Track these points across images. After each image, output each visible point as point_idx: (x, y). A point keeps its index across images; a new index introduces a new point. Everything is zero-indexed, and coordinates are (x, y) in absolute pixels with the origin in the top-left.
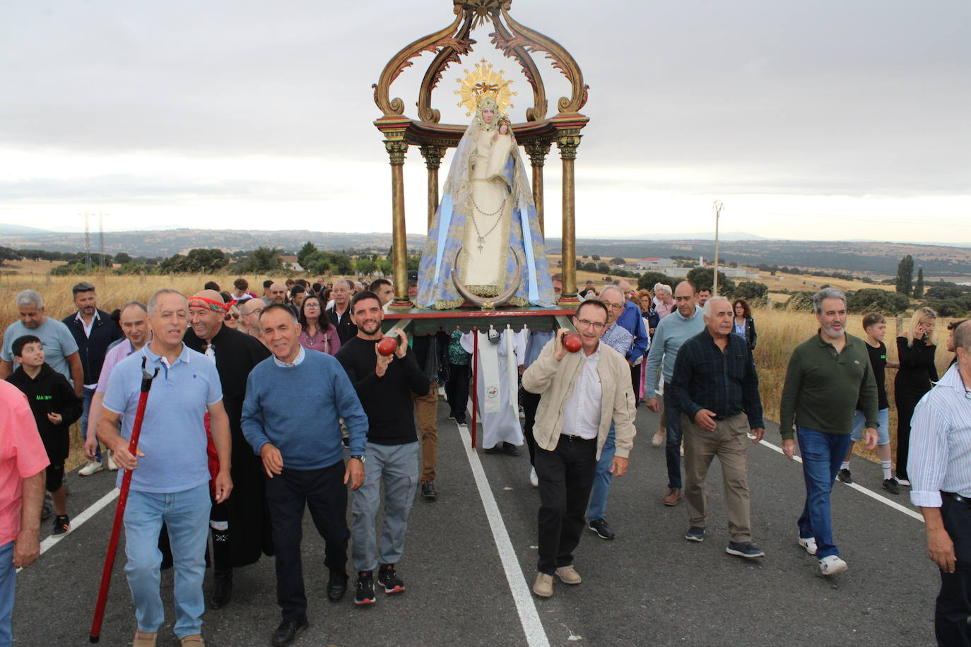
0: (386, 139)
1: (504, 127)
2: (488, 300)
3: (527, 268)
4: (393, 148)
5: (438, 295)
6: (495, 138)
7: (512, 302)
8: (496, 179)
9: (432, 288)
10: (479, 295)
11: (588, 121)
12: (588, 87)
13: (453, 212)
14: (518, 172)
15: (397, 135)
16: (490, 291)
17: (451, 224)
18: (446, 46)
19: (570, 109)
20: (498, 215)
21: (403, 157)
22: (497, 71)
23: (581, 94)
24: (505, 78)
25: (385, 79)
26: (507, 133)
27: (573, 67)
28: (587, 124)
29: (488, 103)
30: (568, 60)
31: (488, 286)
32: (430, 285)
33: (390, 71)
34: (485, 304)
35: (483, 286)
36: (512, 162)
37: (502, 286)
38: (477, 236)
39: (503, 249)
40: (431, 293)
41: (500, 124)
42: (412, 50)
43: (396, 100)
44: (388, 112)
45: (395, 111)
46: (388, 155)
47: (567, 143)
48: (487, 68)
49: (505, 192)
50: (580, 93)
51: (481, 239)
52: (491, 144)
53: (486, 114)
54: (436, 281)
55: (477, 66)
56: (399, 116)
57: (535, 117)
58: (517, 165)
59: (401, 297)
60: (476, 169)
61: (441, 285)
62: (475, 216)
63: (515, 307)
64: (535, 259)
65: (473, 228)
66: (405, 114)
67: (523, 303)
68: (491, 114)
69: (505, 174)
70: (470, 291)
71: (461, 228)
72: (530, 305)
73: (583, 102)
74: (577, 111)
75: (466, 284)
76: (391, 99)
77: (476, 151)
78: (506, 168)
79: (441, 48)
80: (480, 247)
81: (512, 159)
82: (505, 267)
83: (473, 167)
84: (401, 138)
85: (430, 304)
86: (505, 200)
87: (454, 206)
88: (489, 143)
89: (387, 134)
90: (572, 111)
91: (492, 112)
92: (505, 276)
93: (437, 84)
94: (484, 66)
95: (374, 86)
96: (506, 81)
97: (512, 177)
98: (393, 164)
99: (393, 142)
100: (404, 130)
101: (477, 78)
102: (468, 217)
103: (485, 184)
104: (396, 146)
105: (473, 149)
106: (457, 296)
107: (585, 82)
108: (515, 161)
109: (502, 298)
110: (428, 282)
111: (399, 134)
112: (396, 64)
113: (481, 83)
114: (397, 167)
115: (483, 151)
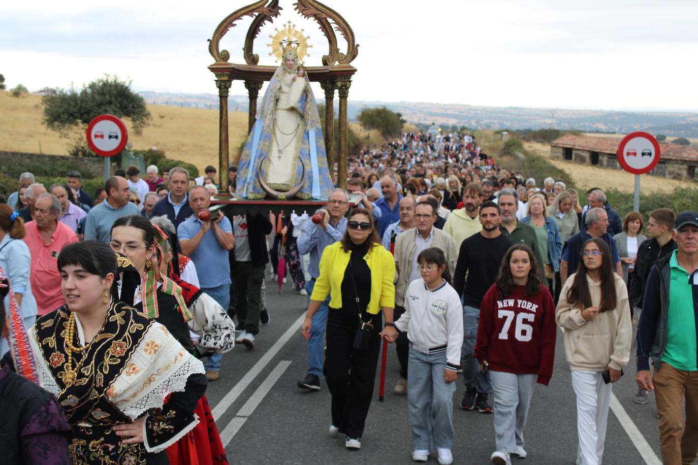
0: (217, 79)
1: (301, 71)
2: (282, 194)
3: (312, 172)
4: (221, 85)
5: (251, 190)
6: (294, 80)
7: (299, 195)
8: (292, 109)
9: (246, 184)
10: (277, 190)
11: (356, 70)
12: (358, 45)
13: (262, 132)
14: (309, 105)
15: (224, 76)
16: (284, 188)
17: (260, 139)
18: (261, 13)
19: (345, 61)
20: (294, 134)
21: (228, 92)
22: (299, 30)
23: (353, 51)
24: (305, 35)
25: (217, 35)
26: (304, 75)
27: (348, 31)
28: (356, 73)
29: (290, 54)
30: (345, 26)
31: (283, 184)
32: (245, 182)
33: (220, 30)
34: (280, 197)
35: (279, 184)
36: (305, 97)
37: (293, 184)
38: (278, 149)
39: (294, 159)
40: (245, 188)
41: (298, 69)
42: (237, 15)
43: (224, 51)
44: (218, 59)
45: (223, 59)
46: (218, 89)
47: (342, 86)
48: (292, 27)
49: (299, 118)
50: (353, 49)
51: (280, 151)
52: (291, 83)
53: (288, 62)
54: (248, 180)
55: (285, 25)
56: (225, 62)
57: (328, 63)
58: (308, 100)
59: (224, 190)
60: (280, 101)
61: (252, 182)
62: (277, 135)
63: (302, 199)
64: (319, 167)
65: (275, 143)
66: (229, 61)
67: (307, 197)
68: (292, 62)
69: (298, 106)
70: (270, 187)
71: (267, 143)
72: (312, 198)
73: (354, 57)
74: (349, 63)
75: (268, 182)
76: (220, 50)
77: (280, 89)
78: (299, 102)
79: (257, 14)
80: (279, 157)
81: (305, 95)
82: (296, 172)
83: (277, 100)
84: (226, 78)
85: (244, 195)
86: (299, 124)
87: (263, 127)
88: (289, 82)
89: (217, 76)
90: (346, 63)
91: (293, 60)
92: (295, 177)
93: (257, 35)
94: (290, 26)
95: (209, 40)
96: (305, 36)
97: (304, 108)
98: (221, 96)
99: (221, 81)
100: (228, 73)
101: (284, 35)
102: (272, 136)
103: (286, 112)
104: (223, 84)
105: (278, 87)
106: (262, 191)
107: (356, 43)
108: (307, 96)
110: (244, 179)
112: (225, 24)
113: (286, 39)
114: (223, 99)
115: (285, 89)
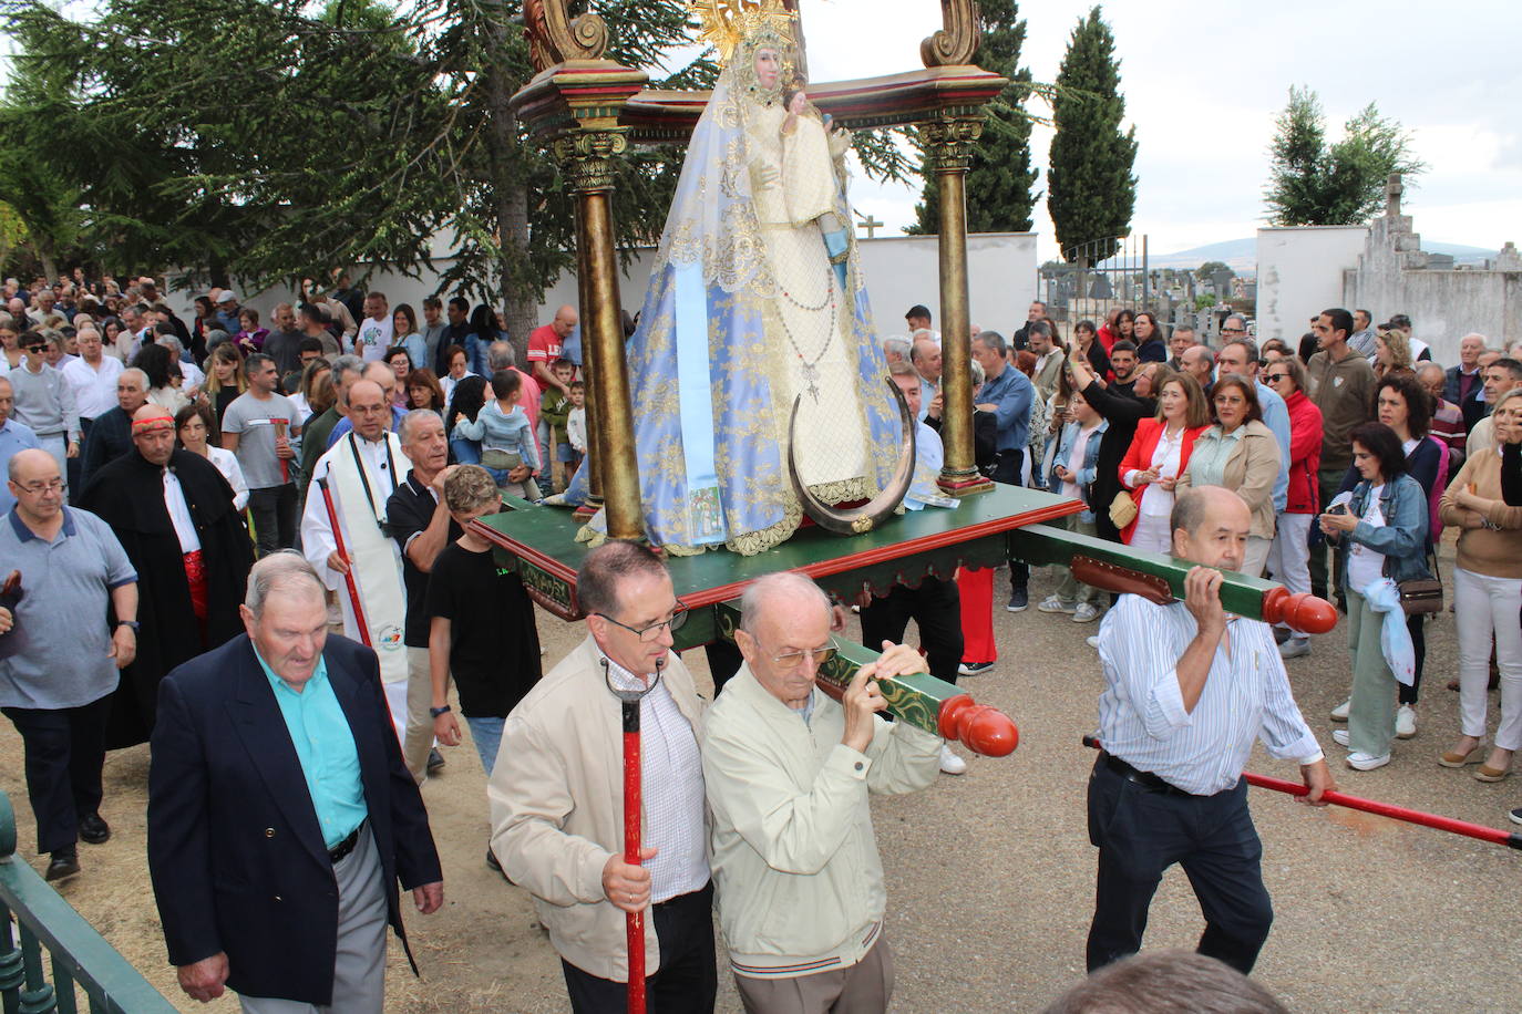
2: (859, 514)
4: (594, 151)
6: (788, 126)
8: (810, 222)
10: (842, 506)
15: (603, 116)
16: (856, 492)
19: (956, 58)
20: (829, 309)
26: (804, 112)
29: (769, 38)
34: (853, 524)
35: (845, 483)
37: (873, 476)
41: (787, 91)
44: (571, 51)
45: (588, 48)
47: (961, 137)
51: (809, 369)
52: (781, 137)
56: (598, 63)
59: (625, 530)
62: (784, 315)
65: (786, 345)
70: (820, 497)
71: (757, 348)
75: (807, 483)
80: (814, 390)
85: (693, 540)
88: (775, 135)
90: (959, 63)
92: (871, 451)
99: (596, 132)
102: (766, 319)
103: (789, 236)
104: (600, 146)
109: (878, 505)
111: (609, 112)
115: (770, 159)
